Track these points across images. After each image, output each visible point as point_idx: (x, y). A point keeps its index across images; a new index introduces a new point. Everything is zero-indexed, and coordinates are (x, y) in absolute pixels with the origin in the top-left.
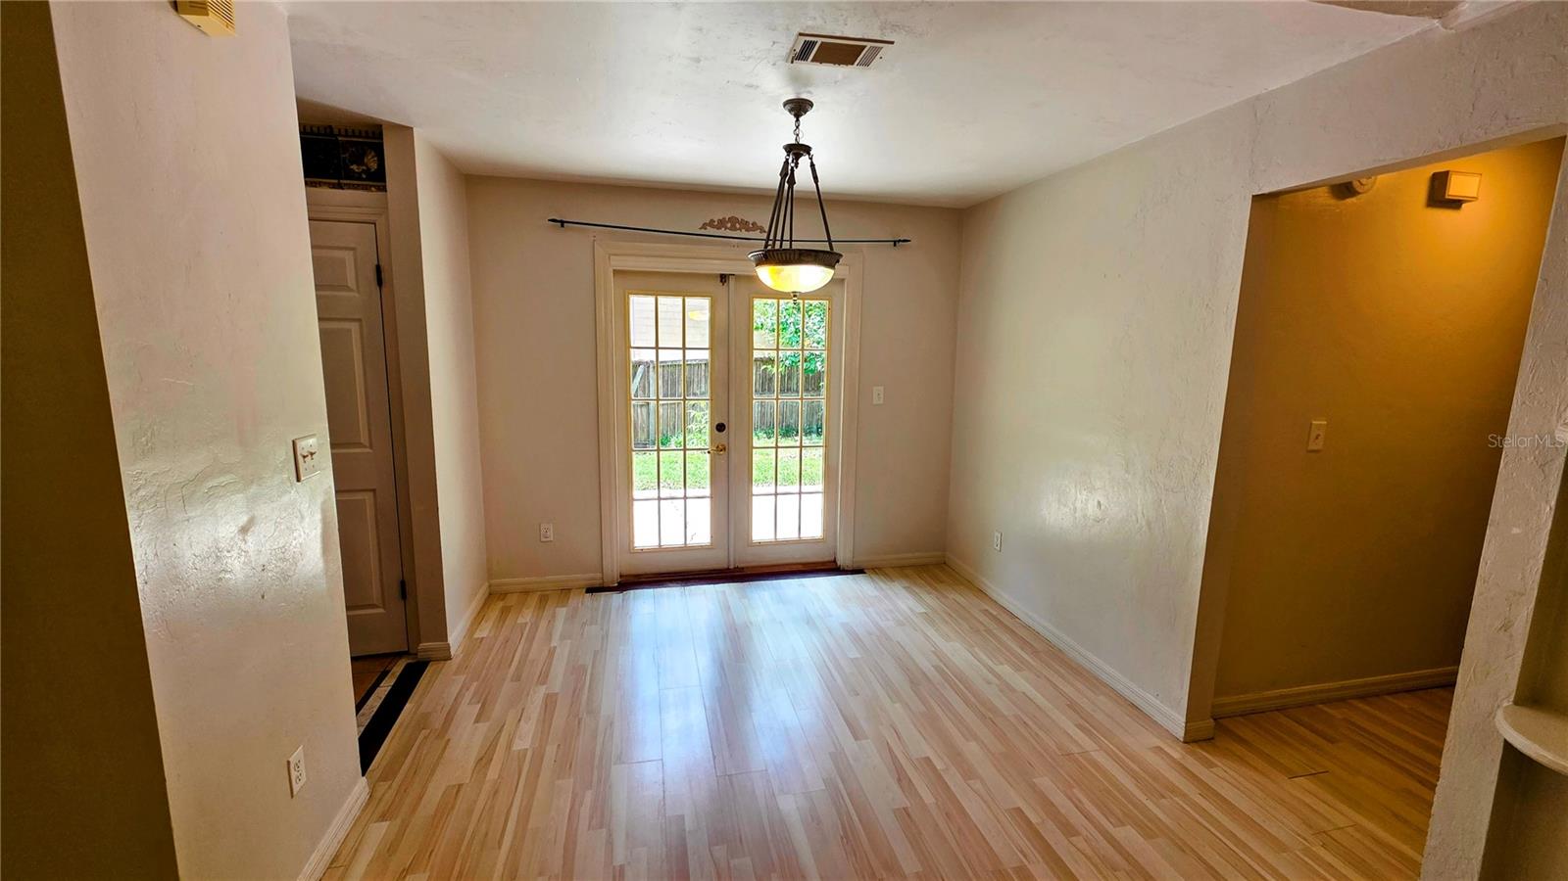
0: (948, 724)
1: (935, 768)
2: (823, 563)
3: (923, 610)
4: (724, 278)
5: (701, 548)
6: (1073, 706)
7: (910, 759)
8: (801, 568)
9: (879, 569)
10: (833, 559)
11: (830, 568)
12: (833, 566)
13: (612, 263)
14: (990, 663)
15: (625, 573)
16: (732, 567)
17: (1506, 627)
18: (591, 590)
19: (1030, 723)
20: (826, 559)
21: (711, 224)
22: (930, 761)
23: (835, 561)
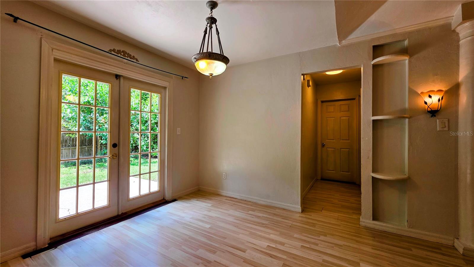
0: (260, 233)
1: (273, 247)
2: (160, 201)
3: (211, 205)
4: (117, 77)
5: (104, 208)
6: (275, 214)
7: (264, 249)
8: (152, 205)
9: (181, 197)
10: (163, 198)
11: (163, 202)
12: (164, 201)
13: (54, 53)
14: (247, 212)
15: (52, 237)
16: (120, 213)
17: (368, 158)
18: (26, 255)
19: (274, 223)
20: (160, 199)
21: (114, 50)
22: (269, 246)
23: (164, 199)
